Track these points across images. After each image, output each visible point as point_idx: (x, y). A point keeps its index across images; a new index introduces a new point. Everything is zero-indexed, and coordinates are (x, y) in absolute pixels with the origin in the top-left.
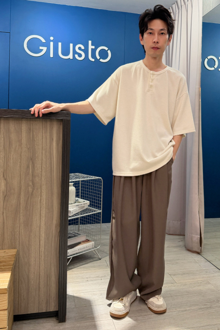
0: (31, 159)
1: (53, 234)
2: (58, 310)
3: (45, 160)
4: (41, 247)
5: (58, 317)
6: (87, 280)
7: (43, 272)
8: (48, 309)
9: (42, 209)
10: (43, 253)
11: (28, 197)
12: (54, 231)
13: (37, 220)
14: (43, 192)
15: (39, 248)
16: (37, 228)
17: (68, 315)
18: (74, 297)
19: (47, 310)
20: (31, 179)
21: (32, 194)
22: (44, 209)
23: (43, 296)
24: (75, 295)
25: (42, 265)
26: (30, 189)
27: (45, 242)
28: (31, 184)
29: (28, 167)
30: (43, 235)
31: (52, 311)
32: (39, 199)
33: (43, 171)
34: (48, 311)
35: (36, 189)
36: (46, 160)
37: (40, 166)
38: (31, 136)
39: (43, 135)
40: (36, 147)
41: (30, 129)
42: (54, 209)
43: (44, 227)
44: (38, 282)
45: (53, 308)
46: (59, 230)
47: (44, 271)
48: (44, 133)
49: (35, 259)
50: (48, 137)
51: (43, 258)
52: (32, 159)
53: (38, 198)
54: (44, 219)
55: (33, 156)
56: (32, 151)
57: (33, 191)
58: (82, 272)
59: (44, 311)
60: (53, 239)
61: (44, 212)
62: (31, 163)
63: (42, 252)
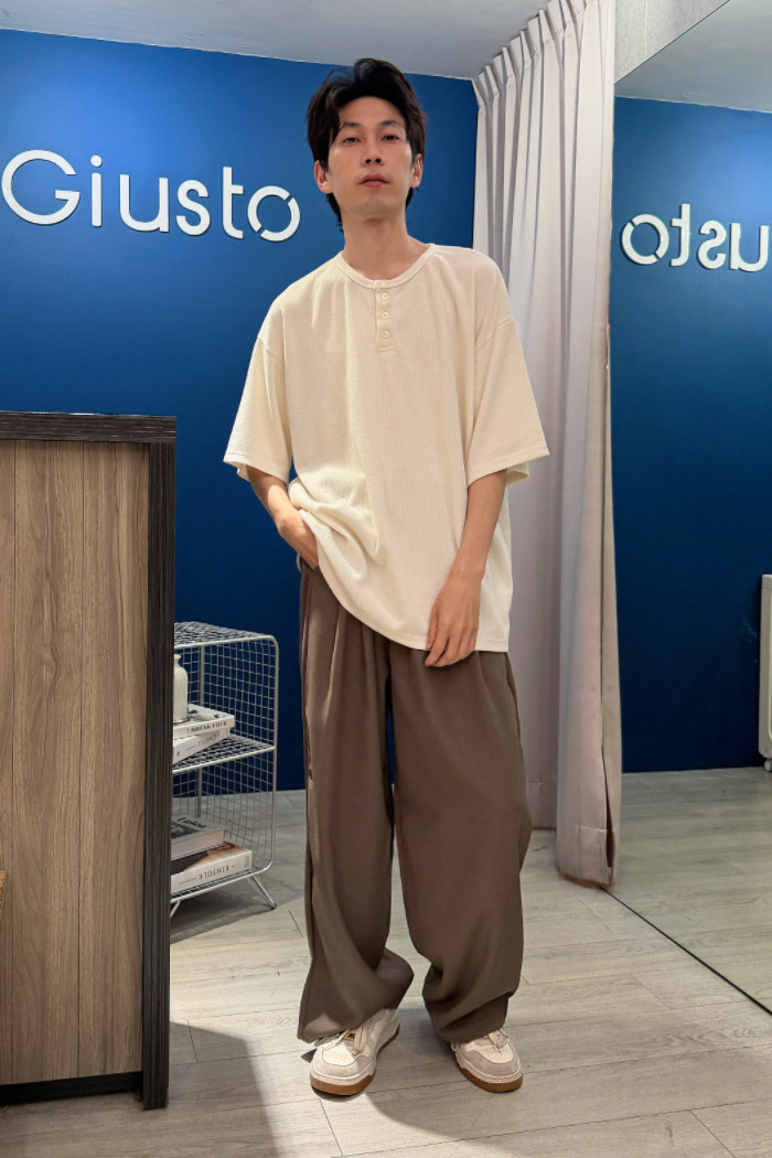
0: (48, 575)
1: (123, 822)
2: (139, 1069)
3: (93, 578)
4: (83, 863)
5: (141, 1094)
6: (230, 974)
7: (91, 946)
8: (108, 1068)
9: (84, 737)
10: (89, 881)
11: (40, 701)
12: (125, 812)
13: (68, 775)
14: (87, 684)
15: (77, 869)
16: (70, 802)
17: (175, 1085)
18: (190, 1029)
19: (105, 1069)
20: (48, 641)
21: (53, 690)
22: (93, 740)
23: (91, 1022)
24: (195, 1023)
25: (86, 920)
26: (46, 675)
27: (96, 846)
28: (47, 655)
29: (38, 601)
30: (89, 824)
31: (121, 1071)
32: (77, 704)
33: (89, 615)
34: (108, 1073)
35: (64, 675)
36: (97, 578)
37: (75, 598)
38: (47, 499)
39: (87, 493)
40: (65, 535)
41: (43, 477)
42: (126, 738)
43: (92, 797)
44: (75, 976)
45: (124, 1061)
46: (141, 808)
47: (94, 942)
48: (87, 488)
49: (66, 904)
50: (103, 502)
51: (89, 897)
52: (51, 576)
53: (73, 703)
54: (91, 772)
55: (53, 564)
56: (50, 547)
57: (55, 681)
58: (214, 950)
59: (96, 1073)
60: (123, 836)
61: (91, 750)
62: (47, 587)
63: (85, 879)
